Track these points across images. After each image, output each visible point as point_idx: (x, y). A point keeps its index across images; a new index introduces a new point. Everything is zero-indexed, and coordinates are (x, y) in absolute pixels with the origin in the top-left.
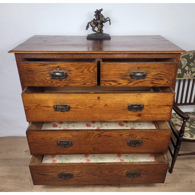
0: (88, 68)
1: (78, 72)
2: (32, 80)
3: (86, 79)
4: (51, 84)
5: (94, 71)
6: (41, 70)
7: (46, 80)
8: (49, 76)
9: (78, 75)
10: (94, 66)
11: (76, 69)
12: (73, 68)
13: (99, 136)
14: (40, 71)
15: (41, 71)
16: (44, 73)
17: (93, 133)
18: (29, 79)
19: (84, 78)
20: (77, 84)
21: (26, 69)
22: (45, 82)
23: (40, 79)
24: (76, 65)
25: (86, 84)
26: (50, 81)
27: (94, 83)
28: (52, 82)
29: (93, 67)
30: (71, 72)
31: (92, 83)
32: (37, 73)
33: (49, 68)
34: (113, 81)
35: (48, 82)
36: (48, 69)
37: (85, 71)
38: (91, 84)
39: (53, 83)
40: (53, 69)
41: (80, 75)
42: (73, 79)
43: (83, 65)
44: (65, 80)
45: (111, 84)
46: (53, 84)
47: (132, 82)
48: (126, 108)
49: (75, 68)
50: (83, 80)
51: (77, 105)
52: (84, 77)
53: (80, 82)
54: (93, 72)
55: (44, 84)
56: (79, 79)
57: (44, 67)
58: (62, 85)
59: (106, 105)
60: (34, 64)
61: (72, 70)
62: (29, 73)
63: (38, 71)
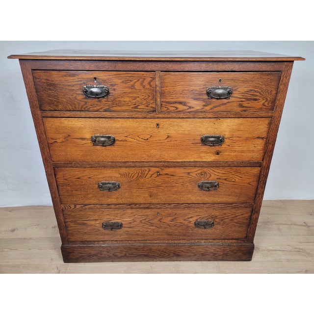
0: (141, 80)
1: (126, 87)
2: (55, 99)
3: (138, 99)
4: (85, 106)
5: (151, 86)
6: (68, 84)
7: (77, 101)
8: (82, 94)
9: (126, 93)
10: (151, 77)
11: (123, 82)
12: (118, 81)
14: (66, 85)
16: (73, 88)
17: (150, 170)
18: (51, 98)
19: (136, 98)
20: (124, 108)
21: (45, 81)
22: (75, 104)
23: (68, 99)
24: (123, 75)
25: (139, 107)
26: (83, 103)
27: (151, 105)
28: (86, 103)
29: (150, 79)
30: (115, 87)
31: (147, 106)
32: (63, 88)
33: (81, 81)
34: (180, 103)
35: (79, 103)
36: (79, 83)
37: (138, 86)
38: (146, 108)
39: (87, 105)
40: (87, 82)
41: (129, 93)
42: (118, 99)
43: (133, 75)
44: (106, 101)
45: (177, 108)
46: (87, 107)
47: (210, 104)
48: (198, 141)
49: (120, 81)
50: (134, 101)
51: (126, 137)
52: (135, 95)
53: (129, 104)
54: (148, 87)
56: (127, 99)
57: (72, 78)
58: (101, 108)
59: (168, 136)
60: (57, 73)
61: (117, 84)
62: (50, 88)
63: (63, 85)
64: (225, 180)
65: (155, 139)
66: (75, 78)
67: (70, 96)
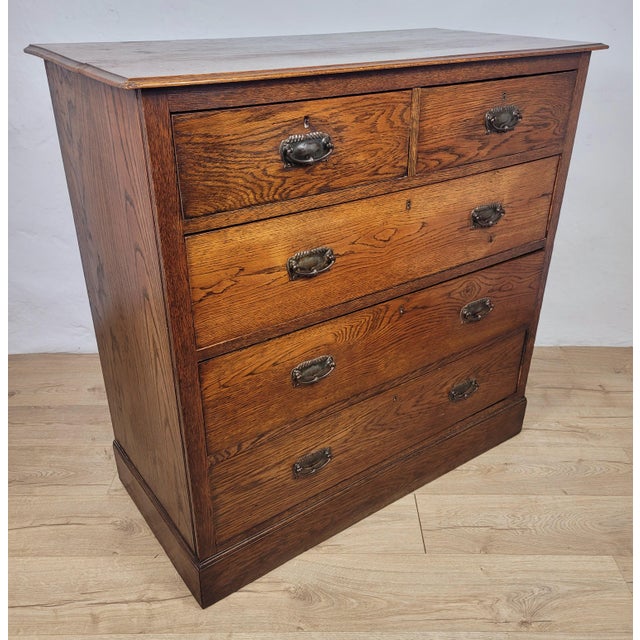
0: (388, 111)
1: (363, 131)
2: (219, 184)
3: (380, 153)
4: (280, 190)
5: (403, 121)
6: (252, 139)
7: (266, 178)
8: (278, 161)
9: (359, 143)
10: (404, 103)
11: (356, 120)
12: (347, 119)
13: (401, 316)
14: (247, 143)
15: (253, 143)
16: (261, 148)
17: (387, 308)
18: (210, 183)
19: (377, 150)
20: (354, 178)
21: (201, 140)
22: (261, 188)
23: (249, 178)
24: (358, 105)
25: (380, 171)
26: (279, 180)
27: (400, 164)
28: (284, 179)
29: (403, 106)
30: (342, 134)
31: (394, 166)
32: (239, 152)
33: (279, 128)
34: (446, 149)
35: (271, 184)
36: (275, 133)
37: (382, 124)
38: (392, 170)
39: (286, 186)
40: (290, 129)
41: (366, 143)
42: (344, 161)
43: (377, 102)
44: (322, 169)
45: (440, 161)
46: (285, 190)
47: (488, 144)
48: (465, 223)
49: (353, 118)
50: (373, 160)
51: (353, 243)
52: (375, 146)
53: (364, 169)
54: (399, 124)
55: (258, 197)
56: (361, 158)
57: (261, 124)
58: (313, 187)
59: (424, 223)
60: (230, 116)
61: (346, 127)
62: (211, 155)
63: (241, 144)
64: (500, 290)
65: (401, 235)
66: (268, 122)
67: (251, 170)
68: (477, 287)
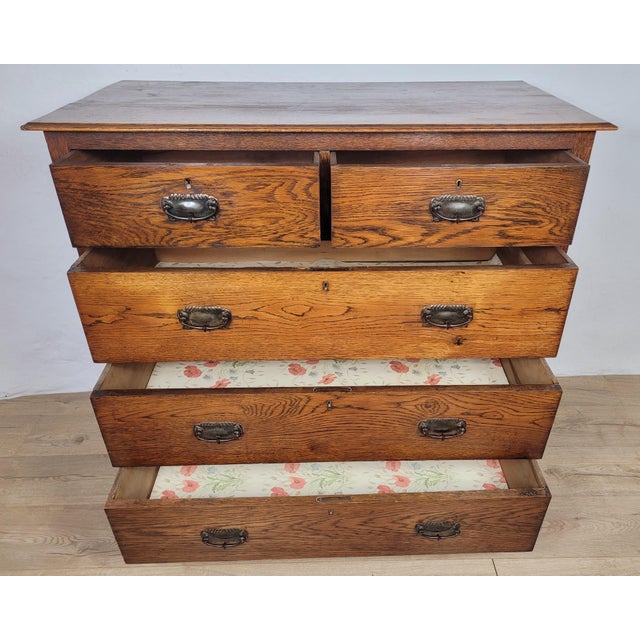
0: (288, 183)
1: (256, 199)
2: (102, 224)
3: (281, 222)
4: (167, 238)
5: (309, 195)
6: (131, 192)
7: (150, 227)
8: (160, 213)
9: (255, 209)
10: (309, 178)
11: (248, 188)
12: (238, 186)
13: (328, 409)
14: (126, 195)
15: (132, 195)
16: (141, 201)
17: (309, 399)
18: (92, 222)
19: (277, 220)
20: (254, 240)
22: (146, 233)
23: (130, 223)
24: (249, 174)
25: (284, 238)
26: (164, 230)
28: (170, 231)
29: (308, 181)
30: (231, 199)
31: (302, 236)
32: (118, 201)
33: (158, 186)
34: (374, 229)
35: (155, 231)
36: (154, 189)
37: (280, 194)
38: (300, 239)
39: (172, 236)
40: (171, 188)
41: (263, 210)
42: (238, 223)
43: (272, 174)
44: (212, 227)
45: (366, 240)
46: (172, 239)
47: (438, 232)
48: (416, 318)
49: (244, 185)
50: (274, 227)
51: (255, 310)
52: (275, 214)
53: (263, 233)
54: (304, 197)
55: (143, 241)
56: (259, 223)
57: (138, 180)
58: (203, 241)
59: (350, 308)
60: (104, 170)
61: (236, 193)
62: (91, 200)
63: (119, 195)
64: (481, 415)
65: (318, 314)
66: (145, 179)
67: (134, 218)
68: (442, 406)
